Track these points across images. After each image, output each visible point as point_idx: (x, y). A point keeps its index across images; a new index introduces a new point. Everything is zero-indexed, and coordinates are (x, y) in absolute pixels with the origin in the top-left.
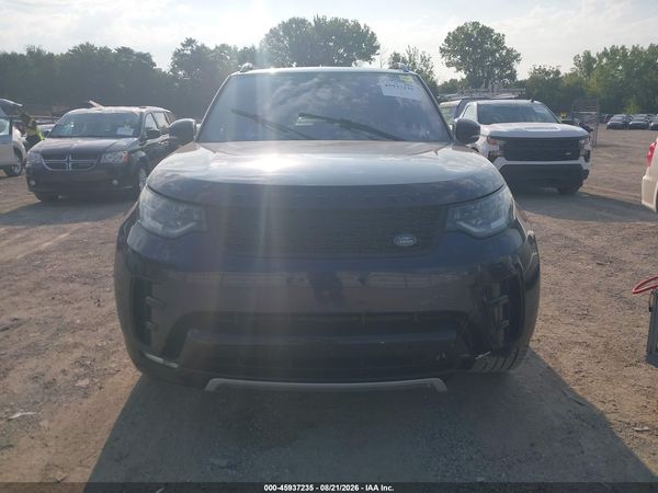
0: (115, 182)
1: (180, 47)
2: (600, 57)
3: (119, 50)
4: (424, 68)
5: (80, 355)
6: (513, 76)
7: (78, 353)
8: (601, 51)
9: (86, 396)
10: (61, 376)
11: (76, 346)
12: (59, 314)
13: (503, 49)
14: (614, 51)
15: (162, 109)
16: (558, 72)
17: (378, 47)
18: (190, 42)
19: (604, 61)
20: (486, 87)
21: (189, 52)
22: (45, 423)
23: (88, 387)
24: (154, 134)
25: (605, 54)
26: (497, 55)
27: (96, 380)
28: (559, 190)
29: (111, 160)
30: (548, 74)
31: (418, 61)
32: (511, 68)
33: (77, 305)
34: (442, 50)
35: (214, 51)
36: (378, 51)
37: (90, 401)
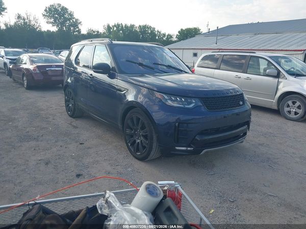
4: (36, 24)
8: (113, 24)
13: (73, 18)
14: (118, 25)
16: (98, 32)
19: (115, 28)
26: (71, 21)
30: (94, 32)
34: (43, 15)
36: (6, 11)
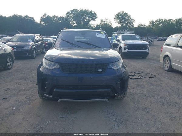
0: (27, 54)
1: (42, 16)
2: (156, 21)
3: (25, 16)
4: (110, 23)
5: (26, 96)
6: (133, 26)
7: (25, 96)
9: (29, 104)
10: (22, 101)
11: (24, 94)
12: (18, 87)
13: (130, 19)
15: (39, 35)
16: (145, 25)
17: (97, 17)
18: (45, 14)
19: (157, 22)
20: (124, 30)
21: (45, 17)
22: (21, 110)
23: (29, 103)
24: (37, 41)
25: (157, 21)
26: (129, 20)
27: (31, 101)
28: (142, 57)
29: (26, 48)
30: (142, 26)
31: (108, 21)
32: (132, 24)
33: (22, 85)
34: (114, 19)
35: (52, 17)
36: (97, 18)
37: (30, 105)
